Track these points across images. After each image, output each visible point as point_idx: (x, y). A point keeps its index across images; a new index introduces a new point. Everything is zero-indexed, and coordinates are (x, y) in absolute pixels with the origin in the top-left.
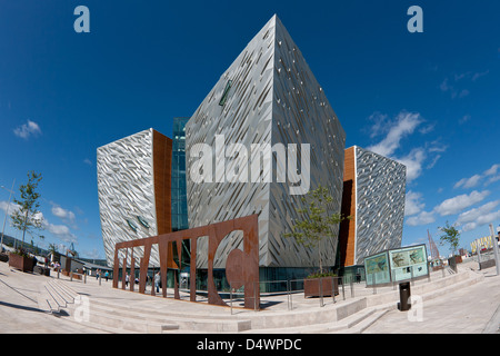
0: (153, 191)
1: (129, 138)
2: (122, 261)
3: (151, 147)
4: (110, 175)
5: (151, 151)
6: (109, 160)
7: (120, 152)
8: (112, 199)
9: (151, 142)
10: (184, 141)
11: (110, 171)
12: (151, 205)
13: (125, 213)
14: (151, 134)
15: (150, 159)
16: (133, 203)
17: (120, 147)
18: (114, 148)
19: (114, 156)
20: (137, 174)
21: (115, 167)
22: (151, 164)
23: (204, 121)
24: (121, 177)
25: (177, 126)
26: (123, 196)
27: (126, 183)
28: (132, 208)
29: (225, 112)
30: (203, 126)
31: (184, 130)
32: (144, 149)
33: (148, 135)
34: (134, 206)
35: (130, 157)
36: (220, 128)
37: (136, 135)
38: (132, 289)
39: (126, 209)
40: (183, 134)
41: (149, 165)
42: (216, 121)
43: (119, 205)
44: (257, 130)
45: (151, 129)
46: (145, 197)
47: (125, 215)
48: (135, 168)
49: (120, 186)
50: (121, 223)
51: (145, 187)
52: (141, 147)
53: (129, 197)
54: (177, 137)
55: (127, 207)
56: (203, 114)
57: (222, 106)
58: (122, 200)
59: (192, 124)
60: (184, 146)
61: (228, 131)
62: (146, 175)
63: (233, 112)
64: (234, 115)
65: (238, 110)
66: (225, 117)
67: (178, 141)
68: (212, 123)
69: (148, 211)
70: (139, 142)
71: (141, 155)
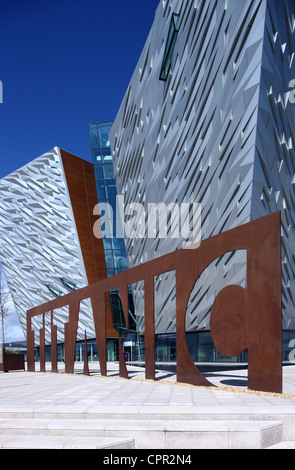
0: (77, 242)
1: (24, 168)
2: (37, 333)
3: (63, 178)
4: (10, 229)
5: (63, 184)
7: (17, 192)
8: (21, 262)
9: (60, 170)
10: (109, 163)
11: (10, 223)
12: (78, 261)
13: (43, 277)
14: (58, 158)
15: (66, 198)
16: (52, 262)
17: (15, 186)
18: (6, 189)
19: (9, 200)
20: (50, 222)
21: (14, 216)
22: (69, 203)
23: (137, 119)
24: (27, 230)
25: (97, 139)
26: (37, 256)
27: (36, 236)
28: (51, 268)
29: (171, 93)
30: (138, 130)
31: (108, 144)
32: (53, 183)
33: (53, 159)
34: (53, 266)
35: (33, 198)
36: (165, 127)
37: (35, 162)
38: (55, 369)
39: (44, 271)
40: (108, 152)
41: (65, 205)
42: (156, 115)
43: (32, 268)
44: (231, 113)
45: (56, 148)
46: (67, 251)
47: (43, 279)
48: (45, 214)
49: (28, 242)
50: (39, 290)
51: (65, 238)
52: (46, 180)
53: (44, 254)
54: (99, 158)
55: (44, 268)
56: (134, 107)
57: (165, 80)
58: (35, 260)
59: (118, 131)
60: (111, 170)
61: (179, 128)
62: (63, 222)
63: (186, 89)
64: (187, 95)
65: (195, 81)
66: (172, 103)
67: (101, 163)
68: (151, 121)
69: (74, 270)
70: (42, 173)
71: (50, 193)
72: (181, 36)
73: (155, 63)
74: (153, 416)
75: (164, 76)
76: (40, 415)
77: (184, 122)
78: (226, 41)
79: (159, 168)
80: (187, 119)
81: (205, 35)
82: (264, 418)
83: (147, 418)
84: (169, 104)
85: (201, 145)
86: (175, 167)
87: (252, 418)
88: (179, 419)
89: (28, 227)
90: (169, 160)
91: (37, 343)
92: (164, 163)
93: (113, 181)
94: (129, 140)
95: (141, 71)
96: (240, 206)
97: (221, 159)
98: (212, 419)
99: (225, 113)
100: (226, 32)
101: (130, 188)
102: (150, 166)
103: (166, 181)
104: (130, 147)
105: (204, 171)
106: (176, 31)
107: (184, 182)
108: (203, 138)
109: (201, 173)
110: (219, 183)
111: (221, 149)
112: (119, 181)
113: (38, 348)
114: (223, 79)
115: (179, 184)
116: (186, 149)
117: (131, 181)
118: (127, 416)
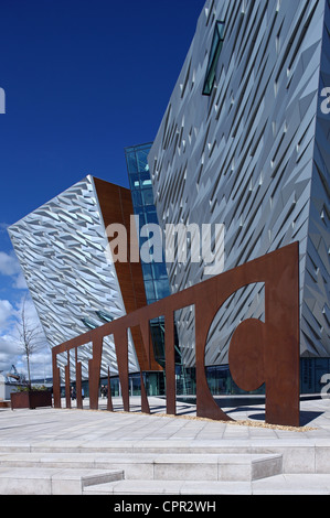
0: (113, 274)
1: (55, 200)
3: (97, 207)
4: (41, 263)
5: (98, 214)
6: (33, 241)
7: (48, 225)
8: (53, 296)
9: (94, 199)
10: (149, 188)
11: (41, 258)
12: (115, 294)
13: (77, 311)
14: (91, 187)
15: (101, 228)
16: (87, 295)
17: (45, 219)
18: (36, 223)
19: (40, 234)
20: (84, 254)
21: (45, 250)
22: (103, 233)
23: (178, 139)
24: (59, 264)
25: (134, 163)
26: (70, 289)
27: (69, 269)
28: (86, 302)
29: (216, 108)
30: (179, 150)
31: (147, 168)
32: (86, 214)
33: (86, 188)
34: (89, 299)
35: (66, 231)
36: (209, 146)
37: (67, 192)
38: (80, 406)
39: (78, 305)
40: (147, 176)
41: (100, 236)
42: (200, 134)
43: (66, 302)
44: (284, 125)
45: (89, 177)
46: (103, 283)
47: (78, 314)
48: (79, 246)
49: (61, 276)
50: (74, 325)
51: (100, 270)
52: (79, 210)
53: (79, 287)
54: (137, 184)
55: (79, 302)
56: (175, 126)
57: (209, 95)
58: (68, 295)
59: (158, 153)
60: (151, 195)
61: (226, 146)
62: (98, 253)
63: (233, 102)
64: (234, 108)
65: (243, 93)
66: (217, 119)
67: (140, 189)
68: (194, 140)
69: (111, 302)
70: (75, 204)
71: (84, 224)
72: (227, 45)
73: (198, 77)
74: (147, 450)
75: (208, 90)
76: (38, 449)
77: (231, 138)
78: (279, 46)
79: (203, 191)
80: (234, 136)
81: (254, 41)
82: (262, 451)
83: (141, 452)
84: (214, 120)
85: (251, 162)
86: (222, 188)
87: (249, 451)
88: (173, 452)
89: (61, 261)
90: (214, 182)
91: (73, 378)
92: (210, 184)
93: (153, 207)
94: (169, 162)
95: (182, 86)
96: (296, 227)
97: (274, 176)
98: (208, 452)
99: (278, 125)
100: (278, 36)
101: (171, 213)
102: (193, 188)
103: (211, 203)
104: (171, 170)
105: (254, 191)
106: (221, 40)
107: (232, 203)
108: (253, 155)
109: (250, 192)
110: (272, 203)
111: (273, 165)
112: (159, 206)
113: (74, 383)
114: (276, 88)
115: (227, 206)
116: (233, 168)
117: (172, 206)
118: (122, 450)
